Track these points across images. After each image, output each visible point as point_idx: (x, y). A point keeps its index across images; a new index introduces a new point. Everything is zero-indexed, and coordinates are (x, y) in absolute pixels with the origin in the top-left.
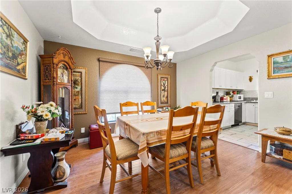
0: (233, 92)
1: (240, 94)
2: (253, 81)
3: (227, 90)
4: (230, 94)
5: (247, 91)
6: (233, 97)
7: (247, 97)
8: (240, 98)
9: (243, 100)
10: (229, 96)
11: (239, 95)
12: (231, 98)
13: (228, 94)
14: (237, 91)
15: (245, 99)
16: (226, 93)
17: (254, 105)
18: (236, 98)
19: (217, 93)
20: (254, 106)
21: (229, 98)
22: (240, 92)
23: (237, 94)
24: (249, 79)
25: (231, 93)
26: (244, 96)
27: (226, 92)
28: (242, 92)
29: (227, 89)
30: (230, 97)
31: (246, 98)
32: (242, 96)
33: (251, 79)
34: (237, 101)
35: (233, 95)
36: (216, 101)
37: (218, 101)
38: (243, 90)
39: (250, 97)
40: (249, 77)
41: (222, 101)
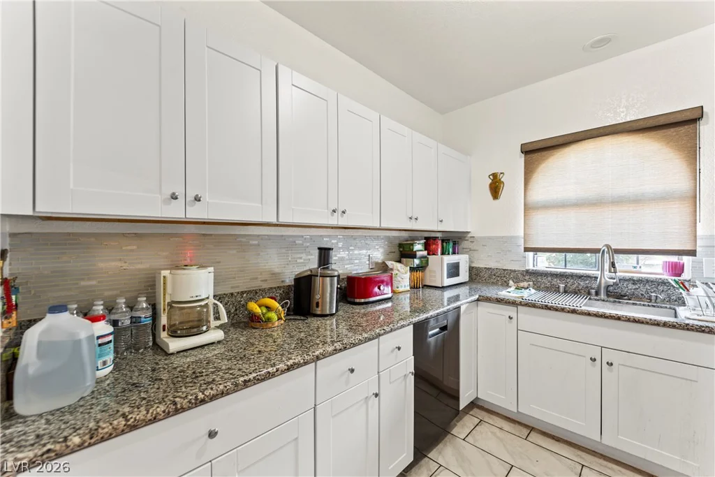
0: (429, 243)
1: (454, 253)
2: (504, 194)
3: (404, 234)
4: (413, 256)
5: (481, 238)
6: (427, 270)
7: (482, 266)
8: (454, 270)
9: (467, 279)
10: (406, 265)
11: (450, 259)
12: (419, 274)
13: (404, 252)
14: (443, 241)
15: (476, 275)
16: (396, 249)
17: (514, 315)
18: (438, 275)
19: (324, 254)
20: (514, 320)
21: (409, 274)
22: (455, 243)
23: (443, 254)
24: (491, 185)
25: (418, 247)
26: (471, 261)
27: (397, 242)
28: (465, 244)
30: (412, 269)
31: (477, 269)
32: (463, 260)
33: (496, 188)
34: (443, 288)
35: (428, 260)
36: (311, 311)
37: (324, 313)
38: (469, 235)
39: (492, 265)
40: (491, 177)
41: (363, 300)
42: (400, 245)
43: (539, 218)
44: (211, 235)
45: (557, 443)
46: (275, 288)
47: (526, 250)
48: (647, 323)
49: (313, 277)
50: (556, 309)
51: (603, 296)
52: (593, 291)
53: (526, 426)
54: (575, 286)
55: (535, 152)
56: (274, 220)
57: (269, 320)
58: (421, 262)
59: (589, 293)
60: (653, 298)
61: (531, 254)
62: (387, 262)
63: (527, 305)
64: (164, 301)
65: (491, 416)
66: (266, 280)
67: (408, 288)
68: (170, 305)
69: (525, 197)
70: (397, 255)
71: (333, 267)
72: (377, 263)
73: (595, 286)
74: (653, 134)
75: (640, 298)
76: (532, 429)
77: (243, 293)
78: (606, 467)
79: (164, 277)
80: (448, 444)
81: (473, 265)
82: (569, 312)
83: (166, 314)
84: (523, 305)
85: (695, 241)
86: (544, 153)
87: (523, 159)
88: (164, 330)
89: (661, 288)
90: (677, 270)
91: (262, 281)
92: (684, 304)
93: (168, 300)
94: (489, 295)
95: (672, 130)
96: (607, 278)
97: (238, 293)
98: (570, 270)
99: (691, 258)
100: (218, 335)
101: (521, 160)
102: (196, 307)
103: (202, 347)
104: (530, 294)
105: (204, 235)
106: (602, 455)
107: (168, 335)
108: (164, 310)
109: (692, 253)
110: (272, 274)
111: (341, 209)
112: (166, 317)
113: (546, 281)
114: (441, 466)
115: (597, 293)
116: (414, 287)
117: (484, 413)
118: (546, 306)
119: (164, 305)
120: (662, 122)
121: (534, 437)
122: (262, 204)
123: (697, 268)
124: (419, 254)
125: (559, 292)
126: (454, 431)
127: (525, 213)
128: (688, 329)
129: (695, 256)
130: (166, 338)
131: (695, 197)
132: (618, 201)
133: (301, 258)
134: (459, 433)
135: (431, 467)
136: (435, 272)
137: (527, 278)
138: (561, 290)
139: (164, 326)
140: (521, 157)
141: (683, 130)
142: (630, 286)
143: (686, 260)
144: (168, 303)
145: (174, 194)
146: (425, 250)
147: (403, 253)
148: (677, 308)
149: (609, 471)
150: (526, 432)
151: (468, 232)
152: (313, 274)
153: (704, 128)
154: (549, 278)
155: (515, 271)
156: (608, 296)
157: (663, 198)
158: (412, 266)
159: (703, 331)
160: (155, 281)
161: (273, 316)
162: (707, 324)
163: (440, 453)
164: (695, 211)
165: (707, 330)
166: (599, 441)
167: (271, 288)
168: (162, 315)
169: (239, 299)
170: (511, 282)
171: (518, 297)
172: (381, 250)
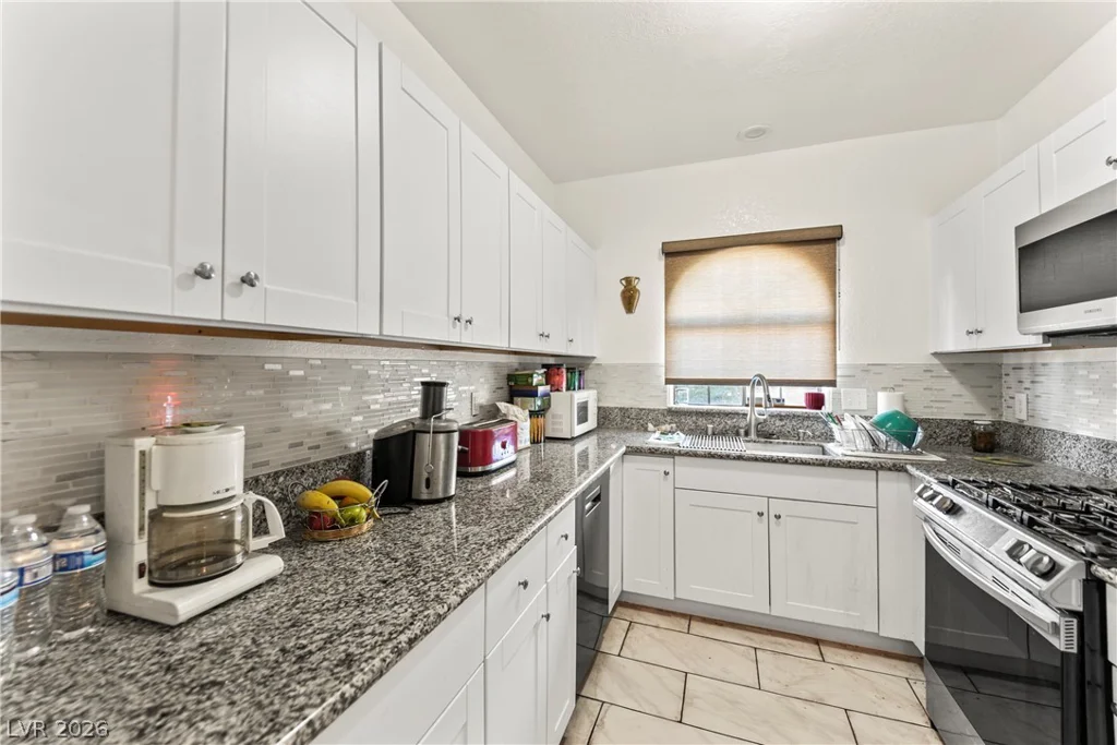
0: (551, 371)
1: (580, 388)
2: (641, 304)
3: (514, 360)
4: (534, 394)
6: (549, 414)
7: (613, 405)
8: (582, 414)
9: (596, 425)
10: (523, 408)
11: (576, 396)
12: (541, 420)
14: (568, 369)
16: (504, 383)
17: (669, 469)
18: (565, 421)
19: (433, 394)
20: (670, 475)
21: (529, 421)
22: (580, 374)
23: (568, 389)
24: (623, 293)
25: (539, 379)
26: (599, 400)
27: (506, 372)
28: (588, 375)
29: (515, 353)
30: (533, 414)
31: (608, 410)
32: (591, 399)
33: (629, 298)
34: (572, 440)
35: (549, 400)
36: (414, 496)
37: (434, 497)
38: (595, 362)
39: (626, 404)
40: (624, 282)
41: (480, 469)
42: (510, 377)
43: (684, 341)
44: (211, 358)
45: (720, 628)
46: (335, 460)
47: (668, 381)
48: (814, 464)
49: (418, 434)
50: (721, 457)
51: (753, 436)
52: (742, 431)
53: (683, 616)
54: (722, 426)
55: (678, 254)
56: (373, 332)
57: (353, 521)
58: (543, 402)
59: (738, 434)
60: (801, 435)
61: (671, 387)
62: (498, 404)
63: (687, 454)
64: (142, 508)
65: (641, 613)
66: (318, 447)
67: (528, 444)
68: (156, 516)
69: (666, 312)
70: (505, 393)
71: (449, 415)
72: (481, 407)
73: (743, 424)
74: (797, 249)
75: (786, 436)
76: (690, 618)
77: (277, 475)
78: (776, 643)
79: (143, 453)
80: (602, 667)
81: (601, 405)
82: (734, 458)
83: (146, 538)
84: (683, 455)
85: (835, 370)
86: (688, 258)
87: (663, 263)
88: (141, 575)
89: (806, 423)
90: (817, 401)
91: (310, 448)
92: (831, 439)
93: (151, 505)
94: (638, 445)
95: (815, 247)
96: (755, 415)
97: (269, 476)
98: (714, 407)
99: (831, 389)
100: (274, 565)
101: (660, 264)
102: (218, 515)
103: (243, 596)
104: (681, 440)
105: (197, 356)
106: (768, 630)
107: (152, 583)
108: (141, 529)
109: (832, 383)
110: (328, 434)
111: (465, 317)
112: (145, 546)
113: (689, 421)
114: (604, 702)
115: (747, 434)
116: (534, 441)
117: (631, 611)
118: (710, 453)
119: (142, 517)
120: (808, 236)
121: (697, 627)
122: (357, 300)
123: (837, 400)
124: (541, 390)
125: (707, 434)
126: (604, 648)
127: (666, 333)
128: (850, 467)
129: (835, 386)
130: (150, 592)
131: (834, 322)
132: (767, 324)
133: (376, 402)
134: (610, 648)
135: (591, 709)
136: (561, 417)
137: (668, 418)
138: (710, 432)
139: (142, 566)
140: (660, 259)
141: (824, 248)
142: (778, 423)
143: (826, 391)
144: (150, 512)
145: (202, 266)
146: (547, 384)
147: (516, 388)
148: (824, 444)
149: (780, 647)
150: (685, 623)
151: (594, 358)
152: (416, 428)
153: (843, 250)
154: (694, 418)
155: (654, 410)
156: (758, 436)
157: (807, 322)
158: (533, 409)
159: (863, 468)
160: (102, 462)
161: (359, 511)
162: (867, 460)
163: (596, 684)
164: (835, 338)
165: (866, 466)
166: (768, 612)
167: (329, 461)
168: (136, 540)
169: (271, 488)
170: (651, 427)
171: (673, 445)
172: (486, 386)
